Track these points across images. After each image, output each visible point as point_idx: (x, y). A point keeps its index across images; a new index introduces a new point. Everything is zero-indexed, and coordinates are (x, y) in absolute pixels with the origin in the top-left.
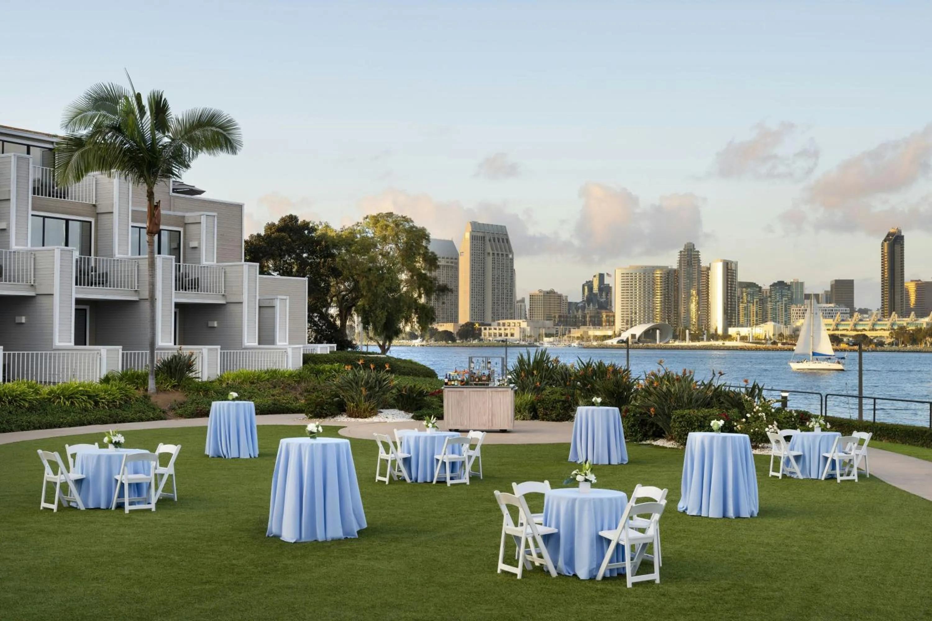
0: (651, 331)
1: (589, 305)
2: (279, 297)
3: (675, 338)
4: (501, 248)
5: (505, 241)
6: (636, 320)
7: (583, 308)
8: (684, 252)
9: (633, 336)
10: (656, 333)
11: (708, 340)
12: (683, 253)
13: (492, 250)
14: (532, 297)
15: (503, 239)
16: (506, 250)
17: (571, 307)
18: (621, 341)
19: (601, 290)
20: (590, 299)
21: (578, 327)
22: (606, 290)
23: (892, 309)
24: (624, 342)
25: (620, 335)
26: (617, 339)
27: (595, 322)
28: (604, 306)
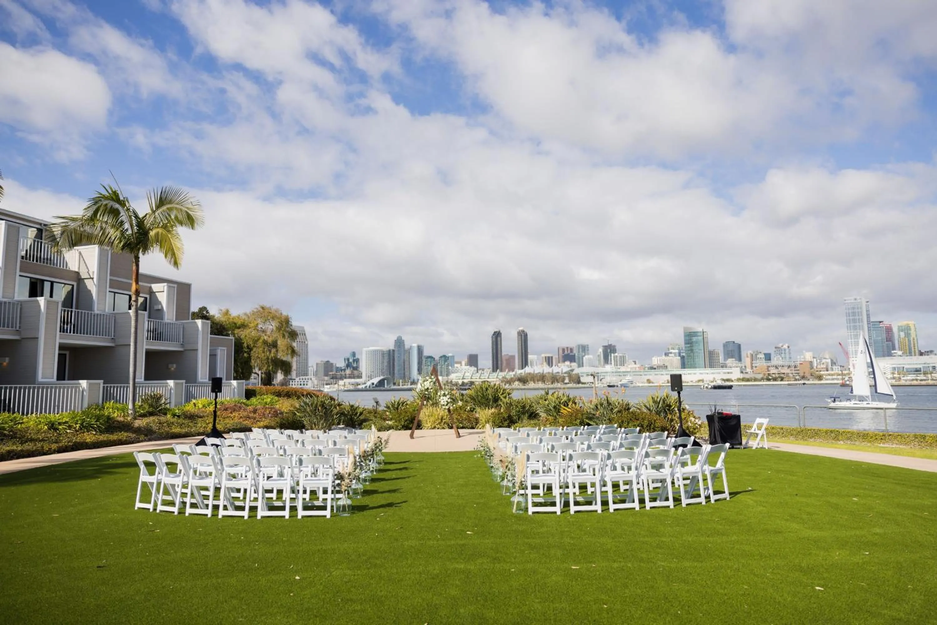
0: (382, 381)
1: (347, 368)
2: (220, 348)
3: (394, 384)
4: (301, 339)
6: (373, 376)
7: (345, 370)
9: (373, 384)
10: (384, 382)
11: (411, 385)
12: (396, 341)
14: (317, 364)
15: (302, 334)
16: (304, 340)
17: (339, 369)
18: (366, 387)
19: (354, 361)
20: (348, 365)
21: (343, 380)
22: (357, 361)
23: (497, 368)
24: (368, 387)
25: (365, 383)
26: (365, 385)
27: (352, 376)
28: (356, 369)
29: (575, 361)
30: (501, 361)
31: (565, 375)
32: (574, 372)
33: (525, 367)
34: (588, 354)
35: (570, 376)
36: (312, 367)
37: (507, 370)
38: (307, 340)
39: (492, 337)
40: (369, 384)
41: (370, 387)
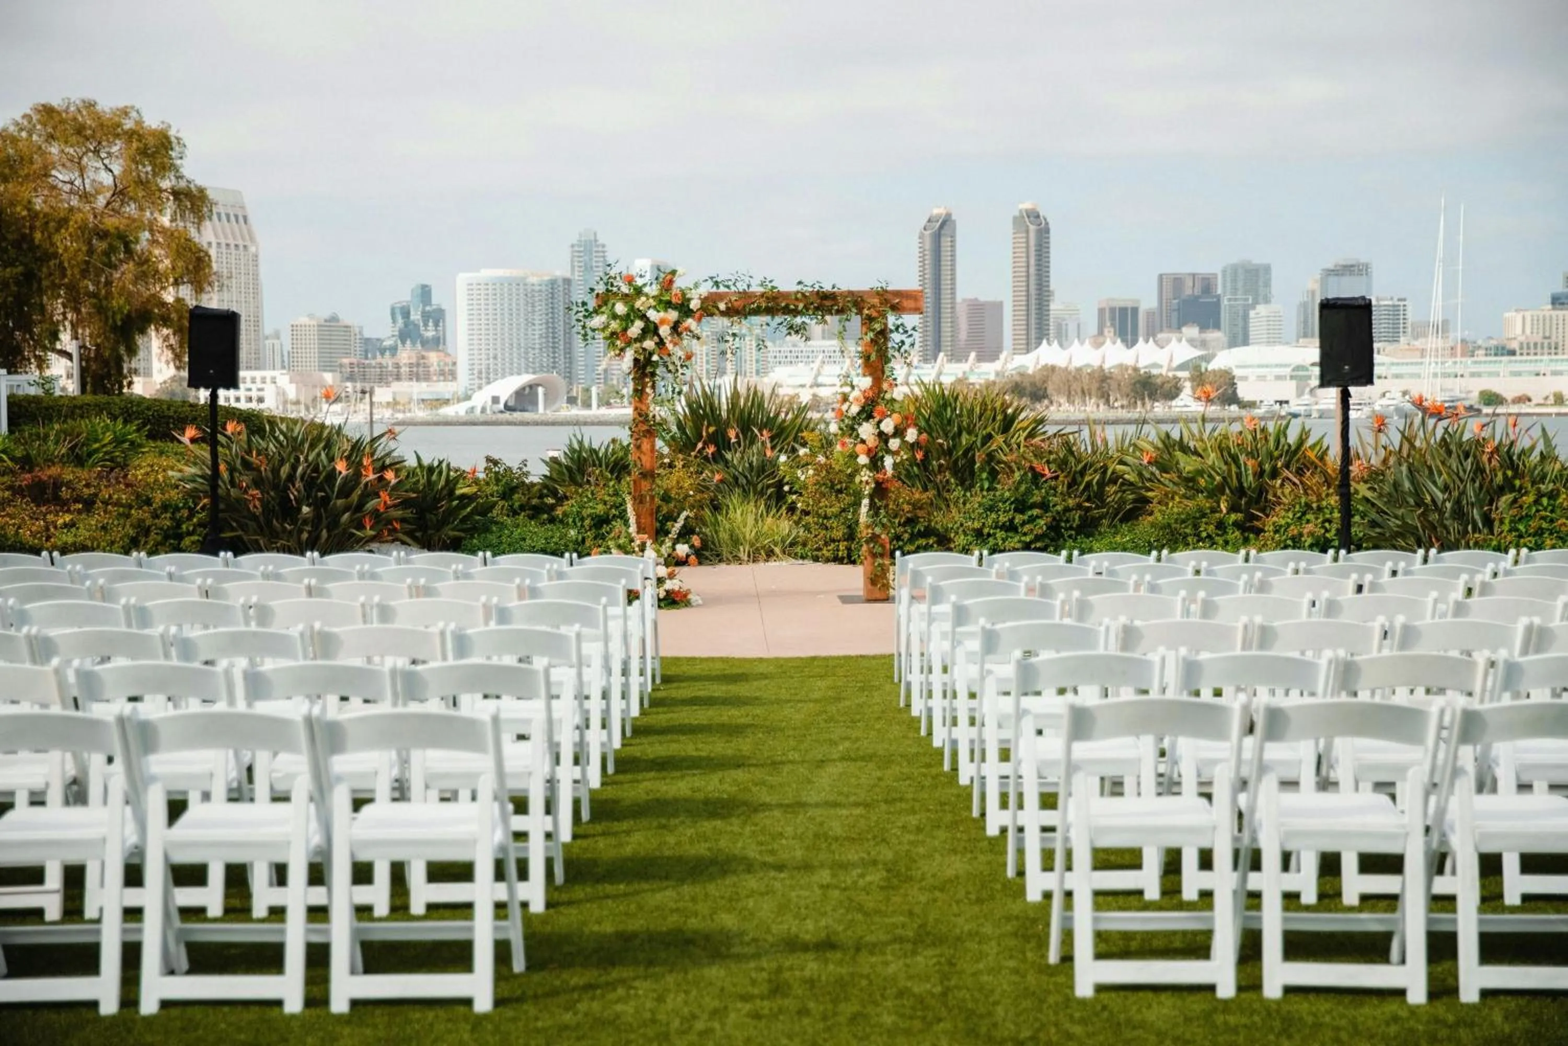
0: (527, 390)
1: (403, 343)
3: (571, 402)
4: (233, 234)
5: (241, 220)
6: (496, 370)
7: (394, 350)
8: (580, 246)
9: (495, 400)
10: (536, 394)
12: (576, 249)
13: (216, 236)
14: (294, 327)
15: (236, 217)
16: (243, 239)
17: (371, 346)
18: (473, 408)
19: (426, 316)
20: (407, 333)
21: (388, 384)
22: (437, 317)
23: (938, 348)
24: (478, 411)
25: (468, 398)
26: (466, 405)
27: (419, 373)
28: (437, 343)
29: (1217, 326)
30: (954, 321)
31: (1180, 374)
32: (1214, 365)
33: (1039, 344)
34: (1267, 301)
35: (1199, 378)
36: (277, 336)
37: (973, 355)
38: (252, 239)
39: (921, 236)
40: (481, 399)
41: (483, 410)
